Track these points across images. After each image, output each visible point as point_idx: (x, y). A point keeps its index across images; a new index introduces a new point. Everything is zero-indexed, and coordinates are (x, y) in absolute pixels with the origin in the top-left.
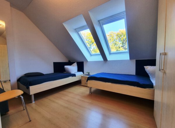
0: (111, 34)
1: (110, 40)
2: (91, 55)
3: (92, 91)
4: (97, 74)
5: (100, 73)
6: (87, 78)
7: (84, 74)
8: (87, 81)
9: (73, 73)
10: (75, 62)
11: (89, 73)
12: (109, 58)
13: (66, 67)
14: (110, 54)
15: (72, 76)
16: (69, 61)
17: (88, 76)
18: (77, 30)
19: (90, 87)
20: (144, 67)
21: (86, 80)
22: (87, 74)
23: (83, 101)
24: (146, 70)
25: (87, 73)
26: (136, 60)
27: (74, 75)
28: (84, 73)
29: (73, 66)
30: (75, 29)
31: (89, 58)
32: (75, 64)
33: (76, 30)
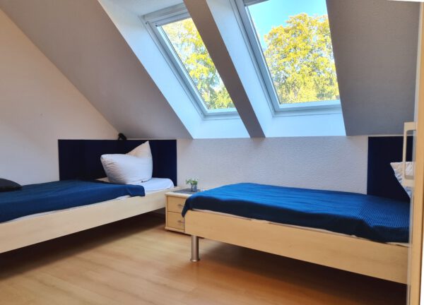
0: (298, 25)
1: (295, 48)
2: (205, 116)
3: (200, 251)
4: (223, 187)
5: (234, 183)
6: (183, 203)
7: (178, 188)
8: (184, 214)
9: (133, 181)
10: (144, 142)
11: (195, 183)
12: (272, 127)
13: (107, 158)
14: (276, 111)
15: (132, 196)
16: (121, 135)
17: (188, 195)
18: (150, 21)
19: (195, 235)
20: (392, 164)
21: (181, 210)
22: (189, 186)
23: (165, 285)
24: (397, 176)
25: (188, 183)
26: (370, 139)
27: (138, 191)
28: (175, 184)
29: (136, 155)
30: (144, 17)
31: (197, 128)
32: (145, 149)
33: (147, 19)
